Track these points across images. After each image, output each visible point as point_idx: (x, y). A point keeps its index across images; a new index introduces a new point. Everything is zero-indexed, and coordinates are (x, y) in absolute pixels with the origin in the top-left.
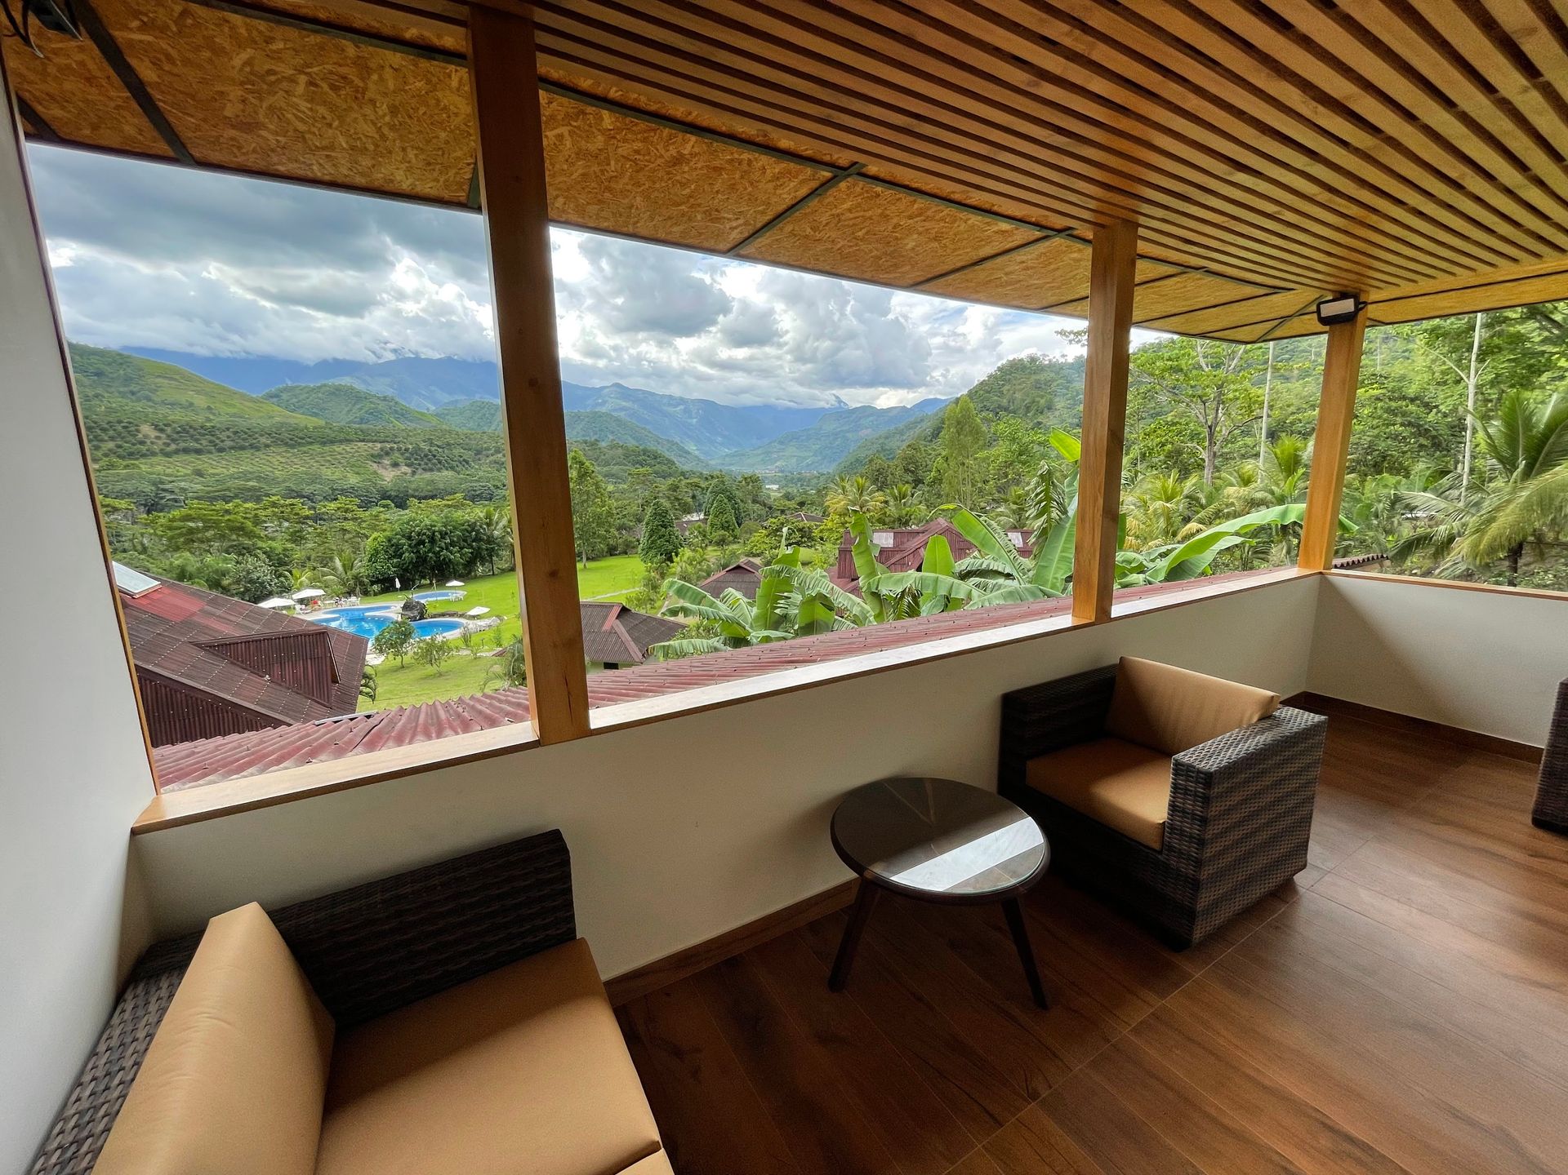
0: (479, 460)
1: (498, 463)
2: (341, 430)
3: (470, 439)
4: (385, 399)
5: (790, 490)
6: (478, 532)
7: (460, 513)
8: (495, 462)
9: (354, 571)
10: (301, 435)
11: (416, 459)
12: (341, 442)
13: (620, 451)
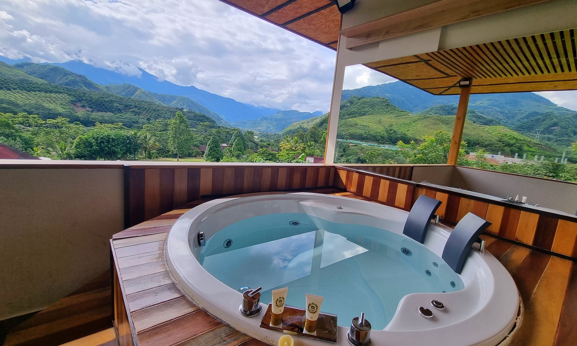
0: (126, 109)
1: (135, 112)
2: (56, 87)
3: (122, 100)
4: (80, 76)
5: (262, 139)
6: (130, 140)
7: (122, 131)
8: (134, 112)
9: (66, 152)
10: (34, 86)
11: (94, 105)
12: (56, 92)
13: (192, 114)
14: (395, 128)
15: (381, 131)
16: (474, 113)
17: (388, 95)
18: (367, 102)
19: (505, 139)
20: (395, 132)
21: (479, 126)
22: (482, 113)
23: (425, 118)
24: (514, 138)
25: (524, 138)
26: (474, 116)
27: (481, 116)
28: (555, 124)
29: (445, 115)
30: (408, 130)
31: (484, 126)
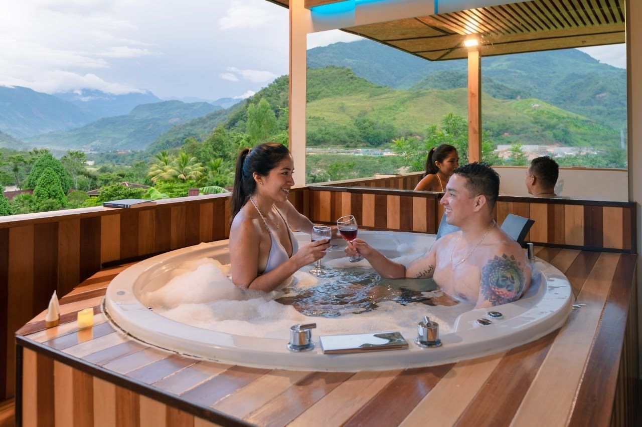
5: (105, 165)
14: (372, 117)
15: (346, 125)
16: (491, 81)
17: (350, 61)
18: (317, 76)
19: (543, 118)
20: (372, 124)
21: (503, 102)
22: (502, 81)
23: (419, 95)
24: (555, 115)
25: (567, 114)
26: (492, 86)
27: (502, 86)
28: (602, 90)
29: (449, 87)
30: (394, 119)
31: (509, 100)
